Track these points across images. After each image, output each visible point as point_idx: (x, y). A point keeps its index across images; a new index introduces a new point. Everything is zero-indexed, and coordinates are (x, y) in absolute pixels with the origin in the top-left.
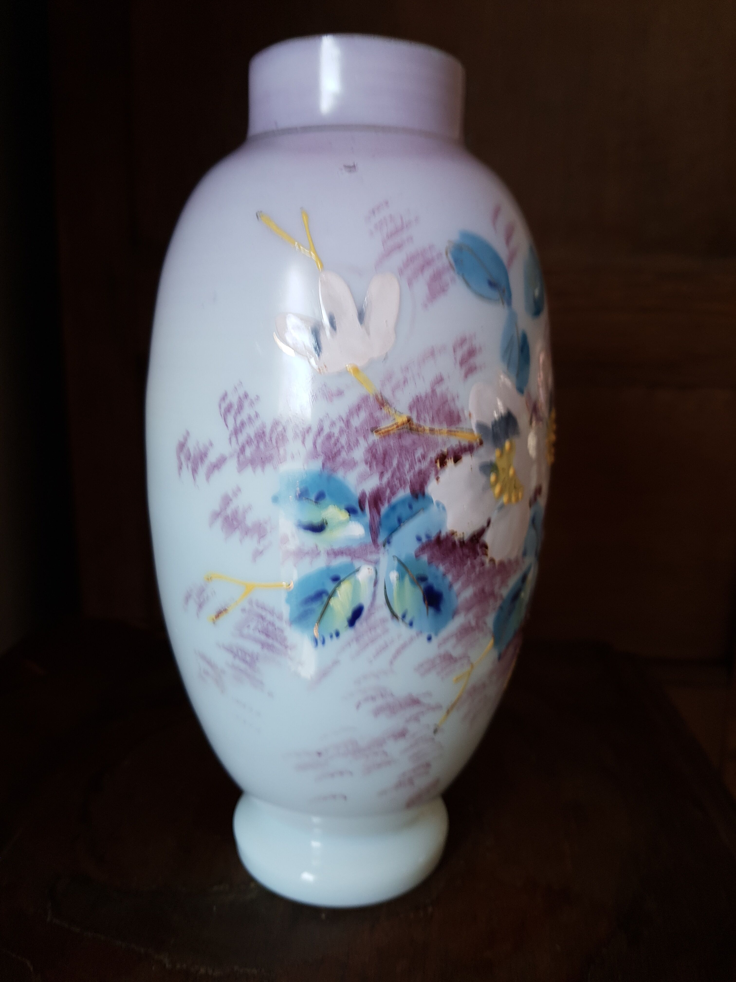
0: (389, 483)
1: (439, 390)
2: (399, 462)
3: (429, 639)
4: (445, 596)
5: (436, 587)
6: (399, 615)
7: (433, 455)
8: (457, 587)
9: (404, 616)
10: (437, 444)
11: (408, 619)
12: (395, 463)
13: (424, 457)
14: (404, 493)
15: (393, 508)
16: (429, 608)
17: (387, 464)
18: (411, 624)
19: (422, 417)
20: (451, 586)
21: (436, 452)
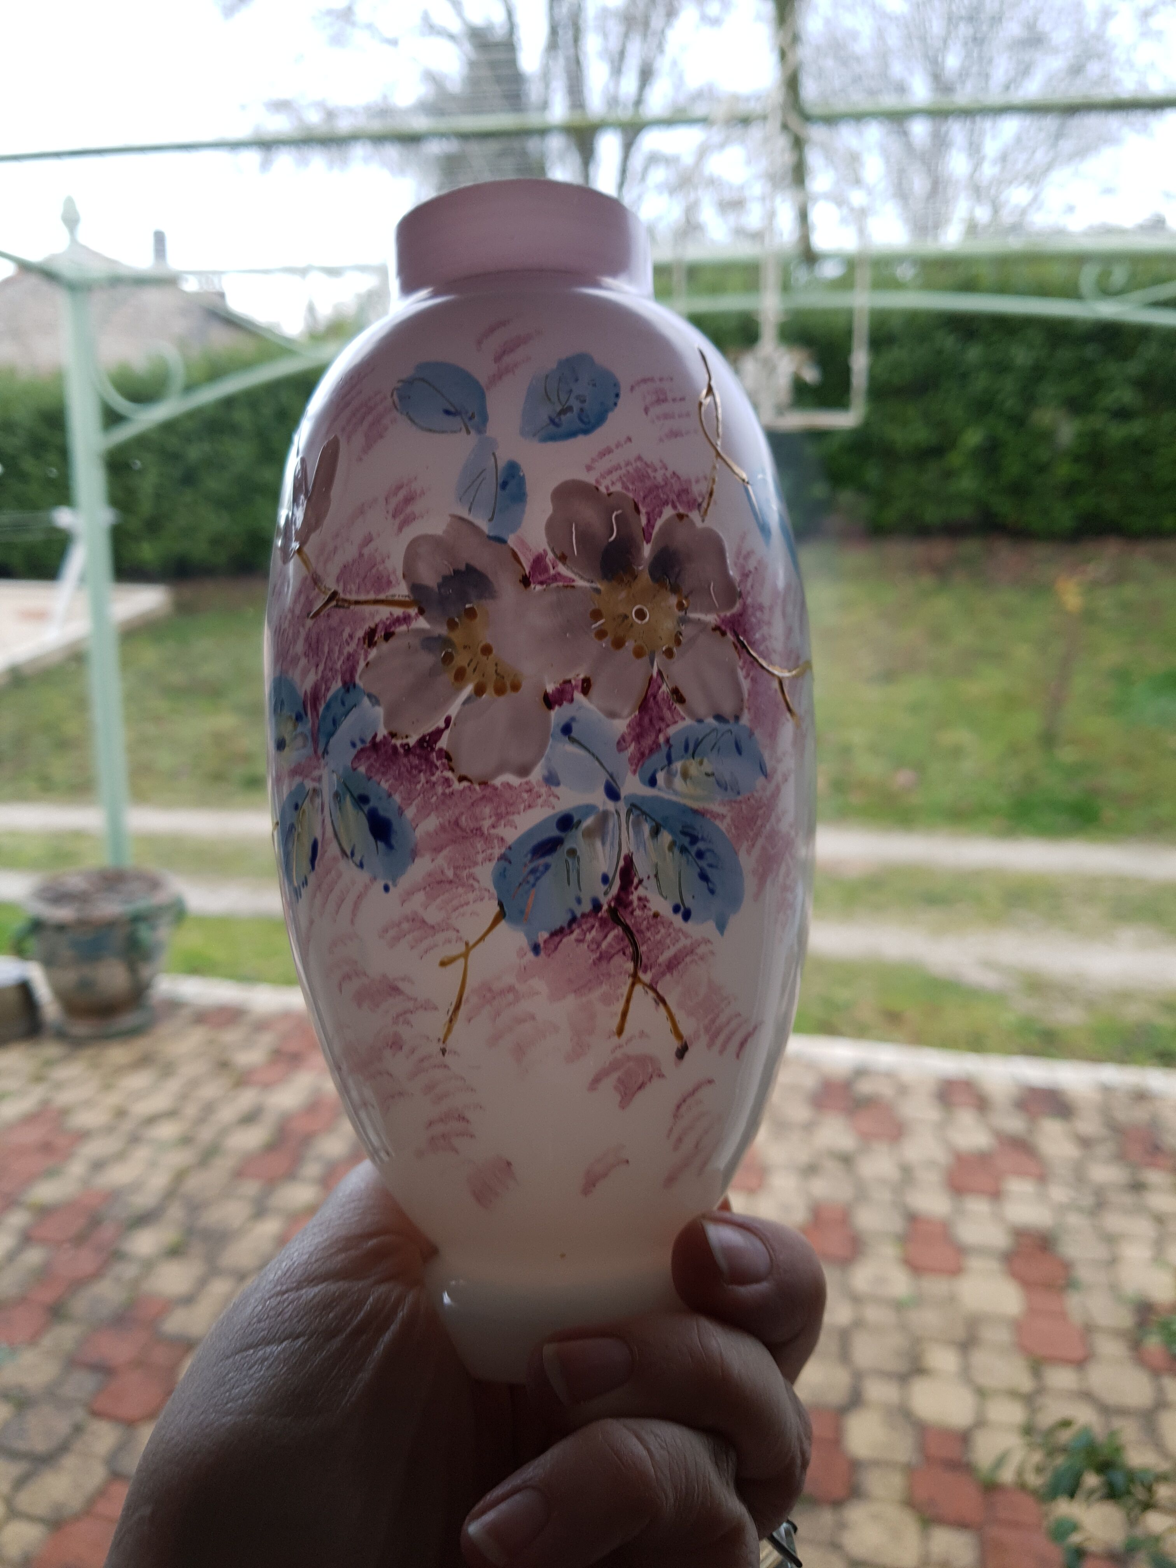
0: (322, 677)
1: (366, 551)
2: (329, 648)
3: (386, 889)
4: (395, 826)
5: (382, 813)
6: (349, 853)
7: (360, 633)
8: (410, 813)
9: (353, 854)
10: (363, 619)
11: (357, 858)
12: (326, 650)
13: (351, 636)
14: (337, 685)
15: (328, 707)
16: (378, 842)
17: (320, 653)
18: (361, 865)
19: (349, 587)
20: (401, 811)
21: (364, 630)
